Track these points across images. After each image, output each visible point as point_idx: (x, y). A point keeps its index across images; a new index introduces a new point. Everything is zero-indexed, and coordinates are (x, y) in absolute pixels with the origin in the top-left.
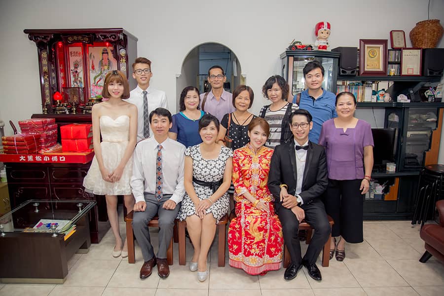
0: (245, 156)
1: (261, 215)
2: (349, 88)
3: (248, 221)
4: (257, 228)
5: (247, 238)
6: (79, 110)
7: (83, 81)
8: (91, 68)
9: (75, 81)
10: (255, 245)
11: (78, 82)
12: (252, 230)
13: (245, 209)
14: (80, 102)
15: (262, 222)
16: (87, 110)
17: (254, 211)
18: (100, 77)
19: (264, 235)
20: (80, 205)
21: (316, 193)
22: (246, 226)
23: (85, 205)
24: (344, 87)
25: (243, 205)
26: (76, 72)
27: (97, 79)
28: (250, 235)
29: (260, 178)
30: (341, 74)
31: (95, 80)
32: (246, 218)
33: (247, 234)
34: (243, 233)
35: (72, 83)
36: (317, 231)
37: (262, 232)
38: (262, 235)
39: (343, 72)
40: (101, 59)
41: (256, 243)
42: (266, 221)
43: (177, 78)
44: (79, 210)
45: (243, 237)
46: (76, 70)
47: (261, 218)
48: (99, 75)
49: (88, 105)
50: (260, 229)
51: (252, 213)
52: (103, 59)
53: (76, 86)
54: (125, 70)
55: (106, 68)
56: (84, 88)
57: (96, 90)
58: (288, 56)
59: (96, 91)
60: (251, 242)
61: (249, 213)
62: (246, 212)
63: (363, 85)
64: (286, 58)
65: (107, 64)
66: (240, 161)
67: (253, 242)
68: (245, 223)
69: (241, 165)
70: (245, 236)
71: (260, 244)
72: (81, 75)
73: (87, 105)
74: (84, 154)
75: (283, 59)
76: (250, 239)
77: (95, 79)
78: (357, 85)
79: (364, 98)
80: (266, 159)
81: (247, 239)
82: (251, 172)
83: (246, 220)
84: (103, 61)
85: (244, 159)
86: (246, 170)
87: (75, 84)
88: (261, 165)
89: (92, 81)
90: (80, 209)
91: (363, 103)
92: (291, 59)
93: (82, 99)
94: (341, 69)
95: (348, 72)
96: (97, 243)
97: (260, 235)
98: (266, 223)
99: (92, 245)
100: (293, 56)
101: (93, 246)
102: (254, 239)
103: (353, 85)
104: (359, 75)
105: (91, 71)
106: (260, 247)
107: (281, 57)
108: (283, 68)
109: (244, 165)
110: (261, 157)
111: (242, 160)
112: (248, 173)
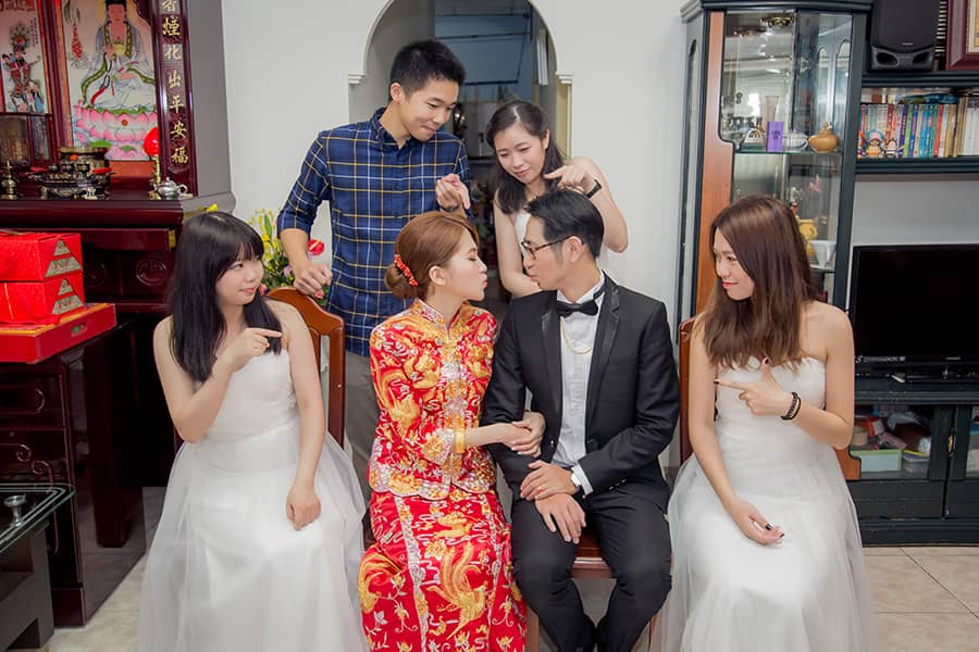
0: (419, 345)
1: (471, 533)
2: (905, 114)
3: (432, 558)
4: (463, 577)
5: (437, 615)
6: (26, 188)
7: (43, 91)
8: (69, 49)
9: (18, 93)
10: (461, 635)
11: (29, 96)
12: (451, 584)
13: (411, 517)
14: (35, 160)
15: (480, 555)
16: (54, 185)
17: (443, 521)
18: (101, 80)
19: (486, 598)
20: (15, 501)
21: (634, 457)
22: (430, 575)
23: (33, 499)
24: (884, 109)
25: (399, 502)
26: (22, 62)
27: (93, 89)
28: (446, 603)
29: (470, 408)
30: (876, 64)
31: (85, 92)
32: (422, 548)
33: (434, 600)
34: (420, 598)
35: (8, 99)
36: (623, 585)
37: (481, 589)
38: (482, 599)
39: (882, 58)
40: (103, 23)
42: (492, 549)
43: (352, 86)
44: (11, 518)
45: (424, 614)
46: (19, 55)
47: (474, 541)
48: (96, 76)
49: (58, 171)
50: (475, 579)
51: (438, 527)
52: (109, 22)
53: (23, 108)
54: (180, 57)
55: (120, 50)
56: (47, 116)
57: (88, 123)
58: (707, 11)
59: (89, 128)
60: (451, 628)
61: (430, 531)
62: (417, 525)
63: (957, 103)
64: (701, 18)
65: (125, 39)
67: (456, 625)
68: (424, 565)
69: (414, 376)
70: (430, 612)
71: (478, 631)
72: (39, 73)
73: (52, 172)
74: (32, 332)
75: (689, 21)
76: (447, 616)
77: (85, 86)
78: (933, 102)
79: (960, 145)
81: (436, 620)
82: (444, 393)
83: (427, 556)
84: (109, 29)
85: (420, 355)
86: (427, 390)
87: (19, 101)
88: (470, 365)
89: (75, 95)
90: (16, 514)
91: (955, 161)
92: (717, 19)
93: (44, 150)
94: (875, 51)
95: (903, 60)
96: (79, 623)
97: (477, 601)
98: (492, 558)
99: (59, 632)
100: (724, 10)
101: (65, 636)
102: (456, 615)
103: (918, 103)
104: (942, 66)
105: (69, 63)
106: (477, 640)
107: (683, 16)
108: (689, 52)
109: (420, 374)
110: (463, 339)
111: (413, 359)
112: (435, 398)
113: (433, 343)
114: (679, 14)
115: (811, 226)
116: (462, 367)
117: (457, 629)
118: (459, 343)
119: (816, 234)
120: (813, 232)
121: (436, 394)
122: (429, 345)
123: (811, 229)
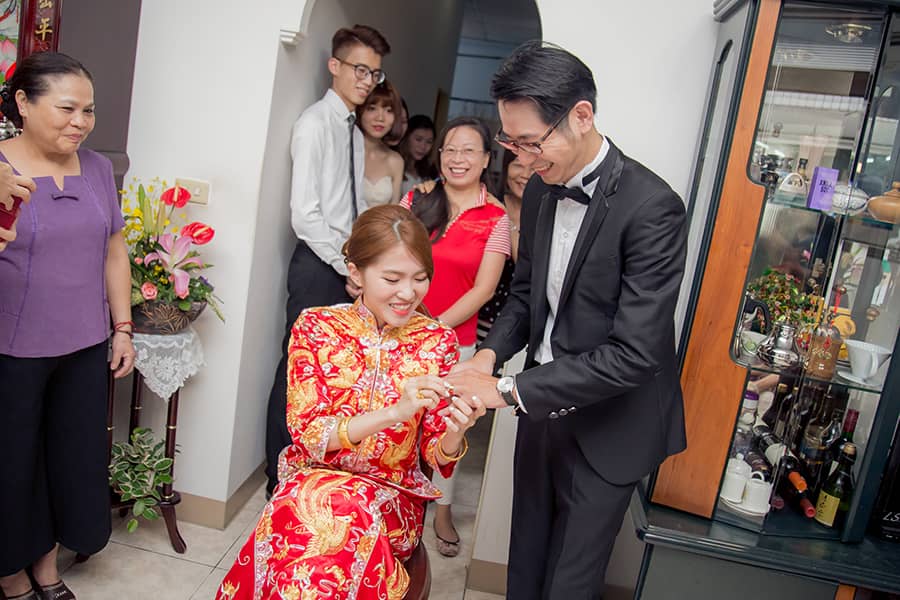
4: (328, 499)
5: (282, 533)
10: (304, 568)
19: (351, 536)
22: (288, 489)
28: (296, 522)
37: (346, 519)
38: (343, 531)
41: (311, 562)
64: (745, 9)
66: (323, 353)
67: (301, 553)
69: (326, 368)
70: (274, 527)
71: (326, 571)
76: (293, 537)
80: (418, 358)
81: (282, 542)
86: (341, 391)
88: (397, 380)
97: (336, 532)
102: (304, 540)
107: (715, 13)
108: (718, 59)
109: (335, 369)
110: (399, 348)
111: (330, 348)
112: (347, 403)
113: (358, 342)
114: (713, 9)
115: (849, 319)
116: (385, 376)
117: (301, 558)
118: (393, 352)
119: (853, 331)
120: (850, 328)
121: (349, 399)
122: (353, 341)
123: (848, 323)
